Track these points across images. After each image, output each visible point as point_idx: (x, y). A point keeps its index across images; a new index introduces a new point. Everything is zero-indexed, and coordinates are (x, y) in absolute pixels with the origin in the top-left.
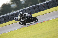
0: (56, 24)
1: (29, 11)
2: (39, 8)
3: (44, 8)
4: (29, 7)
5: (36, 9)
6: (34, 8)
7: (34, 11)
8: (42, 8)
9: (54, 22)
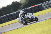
0: (27, 31)
1: (4, 20)
2: (12, 17)
3: (17, 17)
4: (3, 16)
5: (10, 18)
6: (8, 17)
7: (8, 19)
8: (15, 16)
9: (26, 29)
